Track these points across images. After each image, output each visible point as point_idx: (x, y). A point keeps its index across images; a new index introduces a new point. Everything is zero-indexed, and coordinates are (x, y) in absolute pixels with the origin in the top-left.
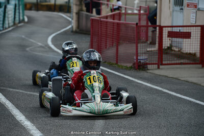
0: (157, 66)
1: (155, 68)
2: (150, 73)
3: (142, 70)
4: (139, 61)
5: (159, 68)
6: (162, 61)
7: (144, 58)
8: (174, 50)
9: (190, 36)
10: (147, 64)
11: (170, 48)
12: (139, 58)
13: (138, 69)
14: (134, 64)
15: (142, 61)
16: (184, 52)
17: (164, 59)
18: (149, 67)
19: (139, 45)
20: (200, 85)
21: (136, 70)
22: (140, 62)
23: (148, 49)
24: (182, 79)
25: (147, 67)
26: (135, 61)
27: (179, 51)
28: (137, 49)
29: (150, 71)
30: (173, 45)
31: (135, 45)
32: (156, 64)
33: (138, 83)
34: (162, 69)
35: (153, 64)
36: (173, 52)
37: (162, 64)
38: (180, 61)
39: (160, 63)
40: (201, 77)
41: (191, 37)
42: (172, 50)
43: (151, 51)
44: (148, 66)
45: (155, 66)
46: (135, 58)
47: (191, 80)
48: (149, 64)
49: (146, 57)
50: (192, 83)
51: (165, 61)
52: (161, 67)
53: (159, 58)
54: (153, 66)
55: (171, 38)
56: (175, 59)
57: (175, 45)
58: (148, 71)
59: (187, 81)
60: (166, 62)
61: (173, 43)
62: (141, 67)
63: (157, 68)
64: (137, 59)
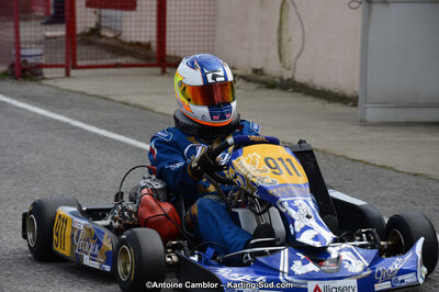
0: (63, 70)
1: (59, 75)
2: (48, 86)
3: (31, 80)
4: (22, 59)
5: (68, 75)
6: (74, 60)
7: (33, 52)
8: (106, 37)
9: (135, 5)
10: (40, 66)
11: (95, 31)
12: (23, 52)
13: (22, 77)
14: (12, 66)
15: (30, 60)
16: (128, 40)
17: (78, 57)
18: (47, 72)
20: (152, 111)
21: (17, 79)
22: (25, 62)
23: (48, 34)
24: (116, 98)
25: (41, 74)
26: (14, 59)
27: (115, 38)
28: (17, 33)
29: (50, 82)
30: (103, 24)
31: (12, 24)
32: (61, 66)
33: (18, 108)
34: (74, 77)
35: (56, 66)
36: (103, 41)
37: (75, 67)
38: (114, 61)
39: (70, 64)
40: (157, 94)
41: (138, 8)
42: (101, 36)
43: (55, 38)
44: (45, 70)
45: (59, 70)
46: (14, 52)
47: (134, 99)
48: (47, 66)
49: (39, 51)
50: (135, 106)
51: (82, 59)
52: (73, 72)
53: (67, 53)
54: (54, 70)
55: (97, 10)
56: (108, 56)
57: (108, 24)
58: (44, 82)
59: (127, 104)
60: (85, 63)
61: (103, 20)
62: (28, 73)
63: (64, 75)
64: (18, 55)
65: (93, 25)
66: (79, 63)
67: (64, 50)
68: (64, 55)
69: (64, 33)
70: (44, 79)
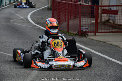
0: (94, 33)
1: (93, 35)
3: (84, 36)
4: (81, 30)
5: (95, 35)
6: (98, 30)
7: (85, 28)
10: (87, 32)
12: (82, 28)
13: (81, 35)
14: (78, 32)
16: (117, 24)
17: (99, 29)
18: (89, 34)
19: (82, 19)
20: (119, 47)
21: (79, 36)
22: (82, 31)
24: (108, 43)
25: (87, 34)
26: (79, 30)
27: (114, 23)
28: (80, 22)
29: (89, 37)
30: (110, 19)
32: (93, 32)
34: (97, 35)
35: (92, 32)
37: (98, 32)
39: (96, 32)
42: (109, 22)
44: (88, 33)
45: (93, 33)
46: (79, 27)
47: (114, 43)
49: (86, 28)
50: (114, 45)
52: (97, 34)
53: (95, 28)
59: (111, 45)
60: (101, 31)
61: (110, 17)
62: (83, 34)
63: (94, 35)
64: (80, 28)
65: (107, 19)
66: (99, 31)
67: (94, 27)
68: (94, 29)
69: (94, 22)
70: (88, 36)
